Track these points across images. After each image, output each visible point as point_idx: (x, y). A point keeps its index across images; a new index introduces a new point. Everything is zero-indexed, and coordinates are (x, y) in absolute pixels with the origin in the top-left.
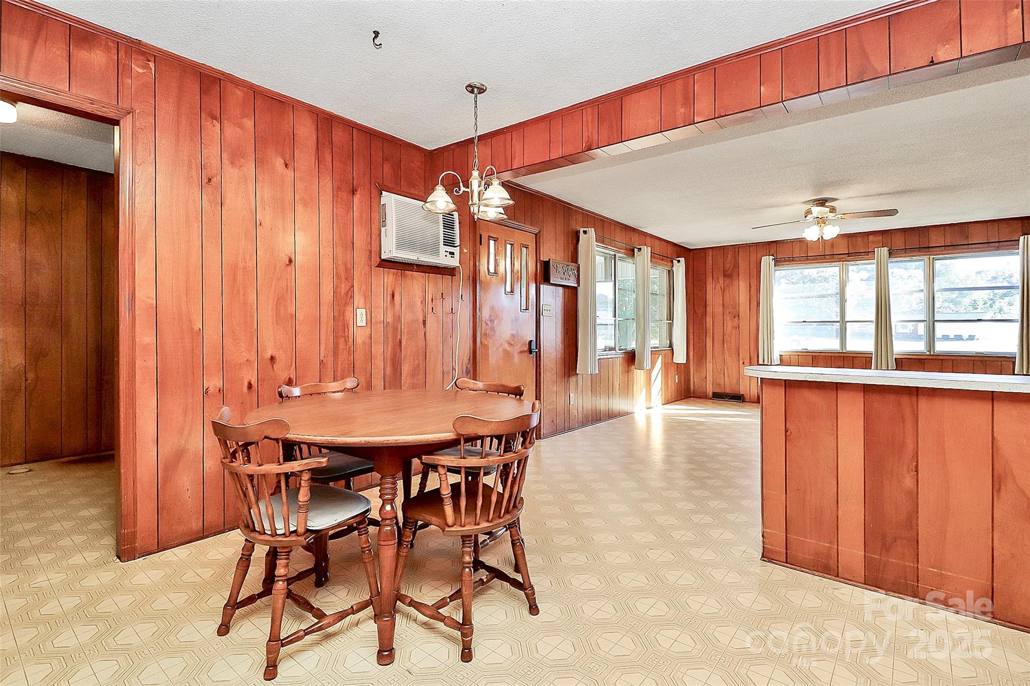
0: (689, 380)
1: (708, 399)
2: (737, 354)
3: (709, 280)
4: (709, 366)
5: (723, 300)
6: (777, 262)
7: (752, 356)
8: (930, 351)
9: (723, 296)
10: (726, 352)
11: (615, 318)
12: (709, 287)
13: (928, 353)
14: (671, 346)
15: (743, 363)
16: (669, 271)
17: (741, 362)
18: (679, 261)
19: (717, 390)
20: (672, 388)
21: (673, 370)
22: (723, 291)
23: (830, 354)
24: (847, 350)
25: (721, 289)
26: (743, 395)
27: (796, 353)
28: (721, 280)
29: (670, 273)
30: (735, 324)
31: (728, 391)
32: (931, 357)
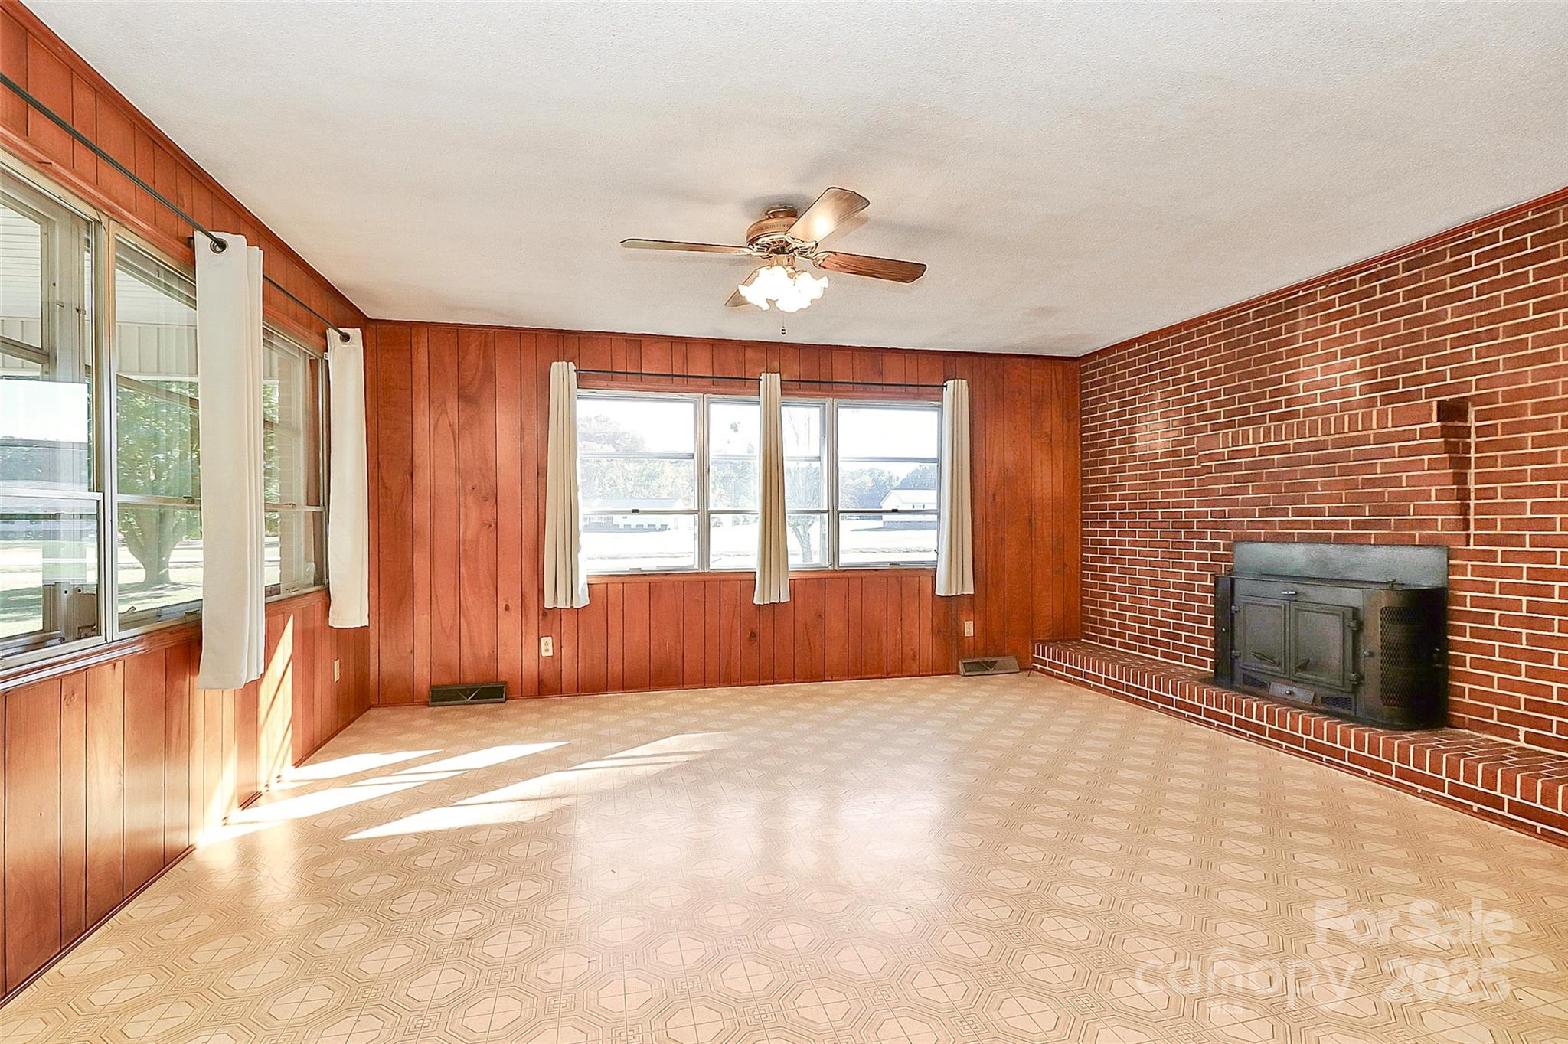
0: (366, 663)
1: (419, 704)
2: (492, 588)
3: (421, 405)
4: (422, 621)
5: (458, 456)
6: (582, 378)
7: (526, 589)
8: (832, 564)
9: (457, 447)
10: (465, 583)
11: (98, 496)
12: (422, 422)
13: (830, 568)
14: (321, 578)
15: (507, 608)
16: (313, 364)
17: (501, 605)
18: (346, 338)
19: (444, 679)
20: (324, 697)
21: (326, 647)
22: (457, 436)
23: (680, 578)
24: (711, 568)
25: (453, 433)
26: (506, 683)
27: (619, 579)
28: (452, 405)
29: (318, 369)
30: (489, 517)
31: (469, 677)
32: (839, 574)
